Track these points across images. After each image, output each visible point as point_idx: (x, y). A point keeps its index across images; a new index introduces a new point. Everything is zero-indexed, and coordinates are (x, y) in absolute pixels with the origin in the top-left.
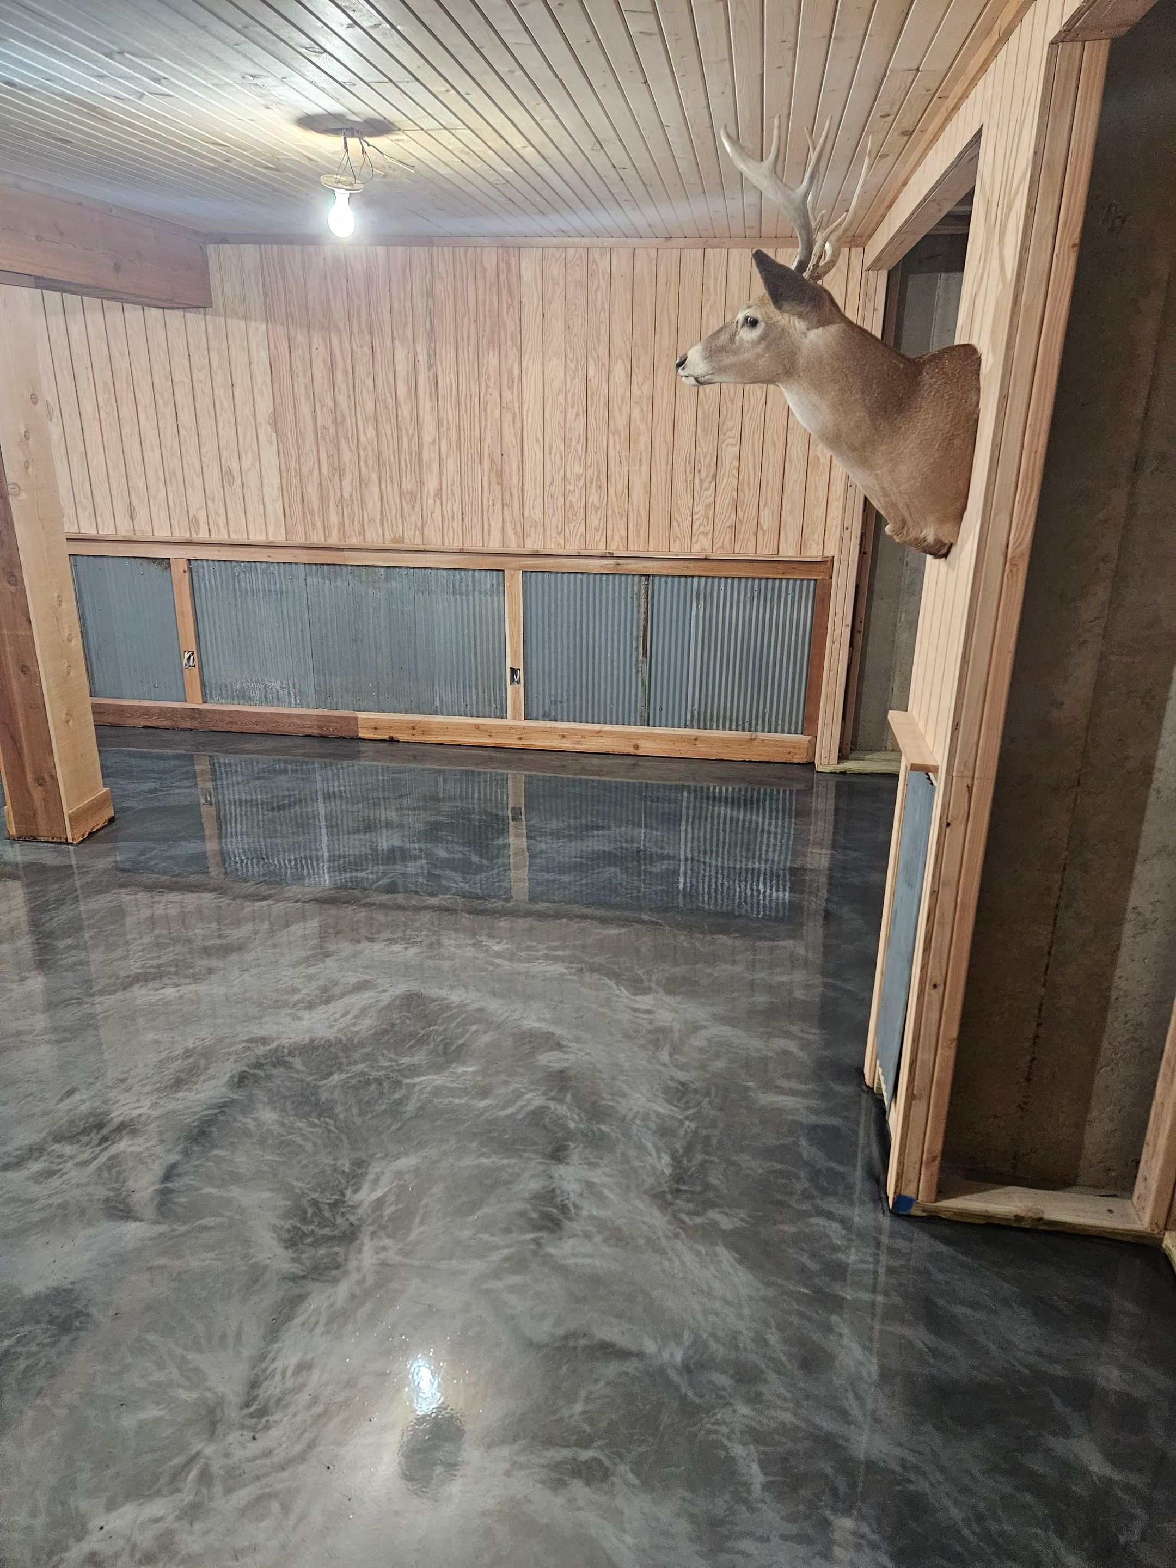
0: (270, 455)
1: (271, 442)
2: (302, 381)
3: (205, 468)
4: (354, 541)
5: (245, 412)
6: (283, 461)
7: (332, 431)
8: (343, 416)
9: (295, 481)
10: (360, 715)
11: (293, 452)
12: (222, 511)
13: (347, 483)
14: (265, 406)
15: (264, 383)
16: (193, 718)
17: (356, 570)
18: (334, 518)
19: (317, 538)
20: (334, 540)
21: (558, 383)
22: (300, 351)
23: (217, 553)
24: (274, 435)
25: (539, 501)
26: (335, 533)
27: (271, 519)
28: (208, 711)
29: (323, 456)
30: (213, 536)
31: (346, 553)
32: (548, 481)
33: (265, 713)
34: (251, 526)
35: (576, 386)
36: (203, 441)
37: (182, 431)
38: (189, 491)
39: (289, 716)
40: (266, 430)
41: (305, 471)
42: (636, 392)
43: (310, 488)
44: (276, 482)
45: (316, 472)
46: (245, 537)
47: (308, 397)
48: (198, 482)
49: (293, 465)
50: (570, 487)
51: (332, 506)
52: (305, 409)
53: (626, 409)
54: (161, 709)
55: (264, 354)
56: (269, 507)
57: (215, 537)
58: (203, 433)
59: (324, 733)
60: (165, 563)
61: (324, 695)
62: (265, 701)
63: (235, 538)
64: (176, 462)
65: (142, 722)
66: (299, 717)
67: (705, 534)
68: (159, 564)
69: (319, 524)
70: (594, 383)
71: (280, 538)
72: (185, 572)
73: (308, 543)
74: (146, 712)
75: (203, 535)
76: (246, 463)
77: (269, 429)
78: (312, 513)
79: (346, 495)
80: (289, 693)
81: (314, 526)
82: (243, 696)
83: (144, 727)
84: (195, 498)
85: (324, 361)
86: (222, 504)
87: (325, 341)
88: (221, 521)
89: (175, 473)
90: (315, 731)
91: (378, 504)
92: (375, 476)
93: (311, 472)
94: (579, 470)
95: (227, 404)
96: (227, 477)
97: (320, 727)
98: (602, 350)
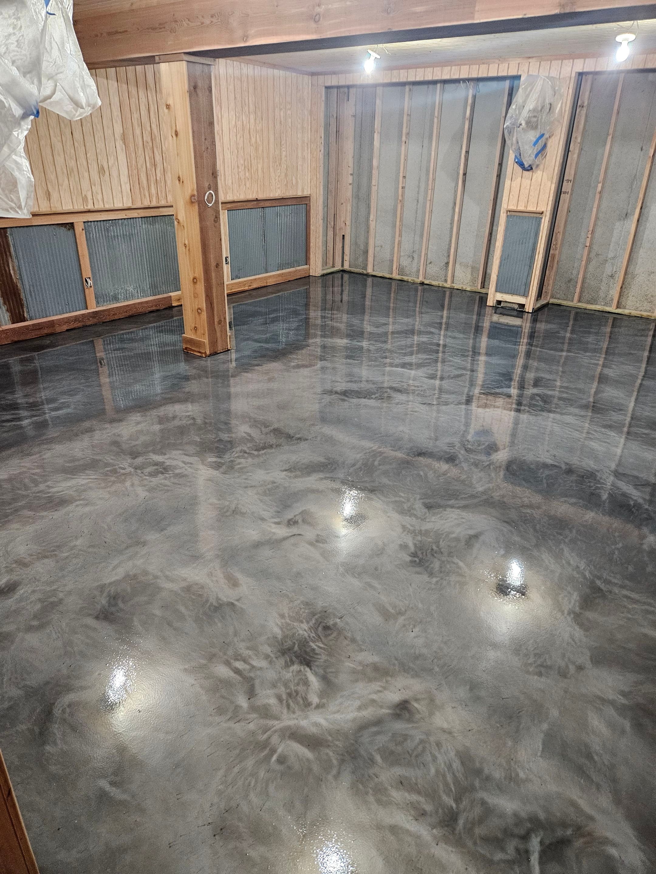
0: (122, 157)
1: (122, 150)
2: (136, 116)
3: (89, 166)
4: (163, 203)
5: (108, 132)
6: (129, 161)
7: (151, 144)
8: (155, 136)
9: (135, 172)
10: (172, 294)
11: (133, 155)
12: (100, 192)
13: (158, 171)
14: (118, 129)
15: (118, 116)
16: (94, 317)
17: (163, 218)
18: (153, 191)
19: (146, 203)
20: (154, 204)
21: (233, 123)
22: (134, 99)
23: (100, 216)
24: (124, 146)
26: (154, 199)
27: (125, 194)
28: (101, 311)
29: (147, 158)
30: (96, 207)
31: (161, 209)
33: (130, 305)
34: (115, 199)
35: (239, 123)
36: (87, 150)
37: (76, 144)
38: (82, 180)
39: (142, 303)
40: (119, 143)
41: (139, 166)
42: (258, 128)
43: (142, 175)
44: (126, 172)
45: (144, 167)
46: (112, 205)
47: (139, 126)
48: (86, 174)
49: (134, 162)
50: (240, 170)
51: (152, 185)
52: (138, 132)
53: (255, 135)
54: (76, 316)
55: (117, 99)
56: (123, 187)
57: (97, 207)
58: (87, 145)
59: (158, 308)
60: (71, 226)
61: (154, 289)
62: (126, 299)
63: (107, 207)
64: (73, 163)
65: (65, 328)
66: (147, 302)
67: (279, 188)
68: (65, 227)
69: (147, 195)
70: (245, 122)
71: (129, 204)
72: (83, 230)
73: (142, 206)
74: (67, 321)
75: (90, 207)
76: (111, 162)
77: (121, 142)
78: (144, 189)
79: (158, 178)
80: (138, 291)
81: (145, 195)
82: (115, 298)
83: (67, 330)
84: (85, 184)
85: (145, 105)
86: (99, 187)
87: (144, 93)
88: (100, 197)
89: (73, 170)
90: (154, 308)
93: (142, 167)
94: (242, 162)
95: (99, 127)
96: (101, 171)
97: (156, 306)
98: (246, 108)
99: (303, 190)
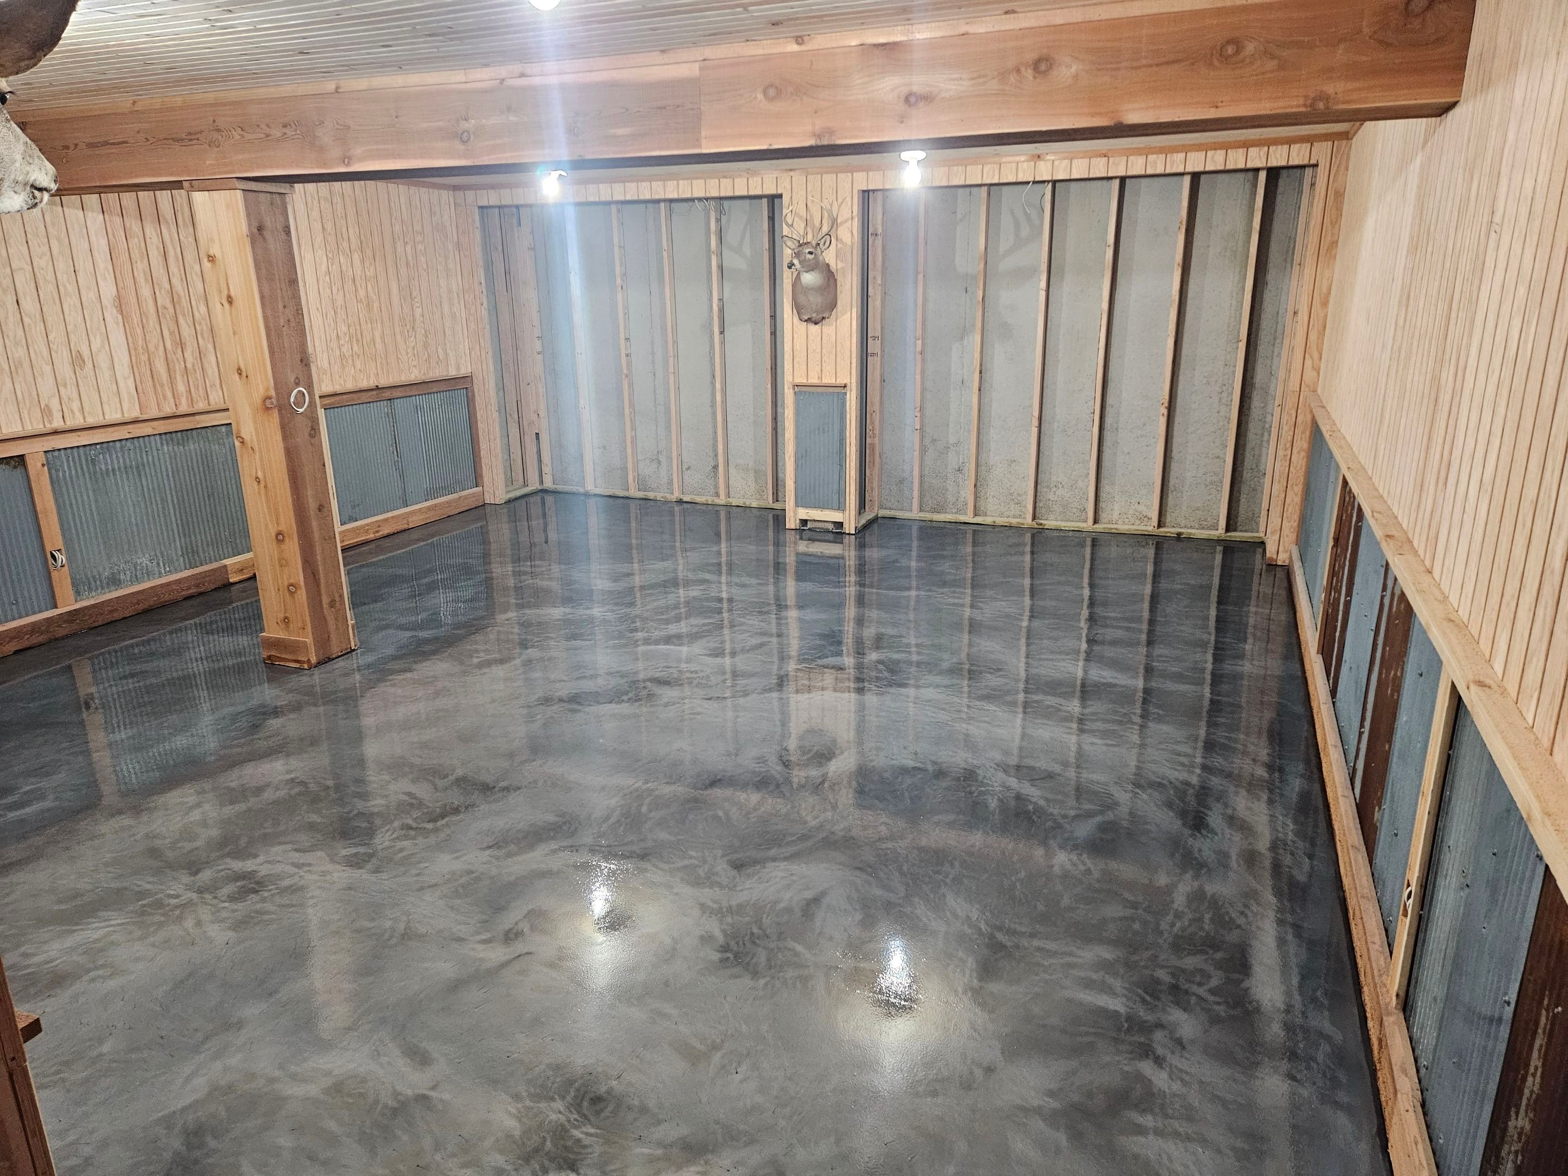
0: (118, 337)
1: (118, 324)
2: (140, 266)
3: (53, 353)
4: (201, 406)
5: (89, 296)
6: (130, 341)
7: (171, 310)
8: (179, 296)
9: (144, 358)
10: (227, 562)
11: (139, 331)
12: (75, 396)
13: (188, 354)
14: (108, 290)
15: (106, 268)
16: (72, 621)
17: (203, 431)
18: (181, 388)
19: (169, 409)
20: (184, 408)
21: (324, 268)
22: (136, 240)
23: (78, 438)
24: (120, 317)
25: (325, 355)
26: (184, 400)
27: (124, 395)
28: (86, 608)
29: (166, 333)
30: (68, 423)
31: (197, 417)
32: (328, 339)
33: (144, 590)
34: (106, 407)
35: (335, 269)
36: (49, 327)
37: (26, 320)
38: (39, 380)
39: (168, 584)
40: (112, 314)
41: (151, 348)
42: (368, 273)
43: (157, 362)
44: (126, 360)
45: (161, 348)
46: (101, 418)
47: (146, 280)
48: (48, 369)
49: (140, 342)
50: (342, 342)
51: (178, 377)
52: (146, 292)
53: (364, 284)
54: (34, 624)
55: (104, 242)
56: (121, 384)
57: (70, 424)
58: (49, 319)
59: (202, 590)
60: (20, 460)
61: (192, 556)
62: (136, 579)
63: (91, 421)
64: (21, 352)
66: (178, 582)
67: (415, 366)
68: (8, 463)
69: (169, 394)
70: (344, 268)
71: (135, 413)
72: (43, 465)
73: (162, 415)
74: (16, 634)
75: (57, 424)
76: (96, 344)
77: (115, 311)
78: (162, 385)
79: (189, 366)
80: (158, 564)
81: (165, 397)
82: (115, 581)
83: (16, 652)
84: (46, 387)
85: (158, 248)
86: (74, 389)
87: (156, 231)
88: (76, 405)
89: (20, 362)
90: (193, 591)
91: (216, 370)
92: (210, 346)
93: (156, 348)
94: (345, 329)
95: (71, 288)
96: (77, 361)
97: (197, 586)
98: (345, 244)
99: (458, 369)
